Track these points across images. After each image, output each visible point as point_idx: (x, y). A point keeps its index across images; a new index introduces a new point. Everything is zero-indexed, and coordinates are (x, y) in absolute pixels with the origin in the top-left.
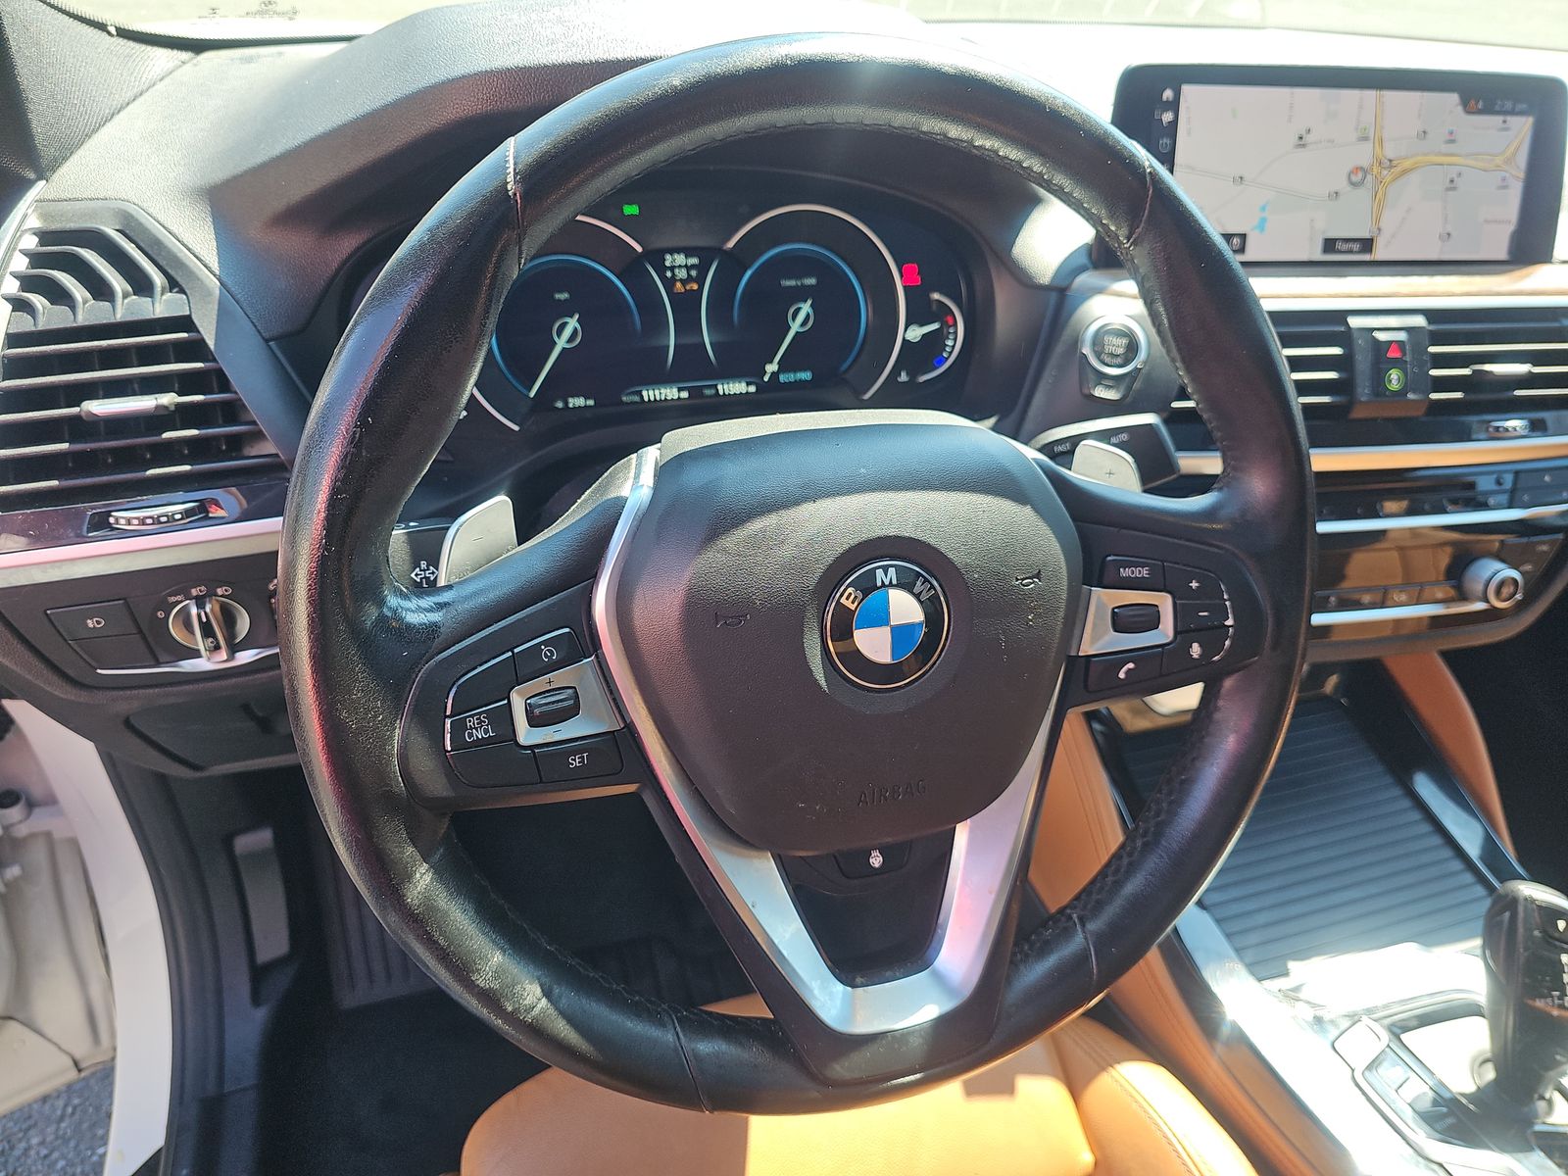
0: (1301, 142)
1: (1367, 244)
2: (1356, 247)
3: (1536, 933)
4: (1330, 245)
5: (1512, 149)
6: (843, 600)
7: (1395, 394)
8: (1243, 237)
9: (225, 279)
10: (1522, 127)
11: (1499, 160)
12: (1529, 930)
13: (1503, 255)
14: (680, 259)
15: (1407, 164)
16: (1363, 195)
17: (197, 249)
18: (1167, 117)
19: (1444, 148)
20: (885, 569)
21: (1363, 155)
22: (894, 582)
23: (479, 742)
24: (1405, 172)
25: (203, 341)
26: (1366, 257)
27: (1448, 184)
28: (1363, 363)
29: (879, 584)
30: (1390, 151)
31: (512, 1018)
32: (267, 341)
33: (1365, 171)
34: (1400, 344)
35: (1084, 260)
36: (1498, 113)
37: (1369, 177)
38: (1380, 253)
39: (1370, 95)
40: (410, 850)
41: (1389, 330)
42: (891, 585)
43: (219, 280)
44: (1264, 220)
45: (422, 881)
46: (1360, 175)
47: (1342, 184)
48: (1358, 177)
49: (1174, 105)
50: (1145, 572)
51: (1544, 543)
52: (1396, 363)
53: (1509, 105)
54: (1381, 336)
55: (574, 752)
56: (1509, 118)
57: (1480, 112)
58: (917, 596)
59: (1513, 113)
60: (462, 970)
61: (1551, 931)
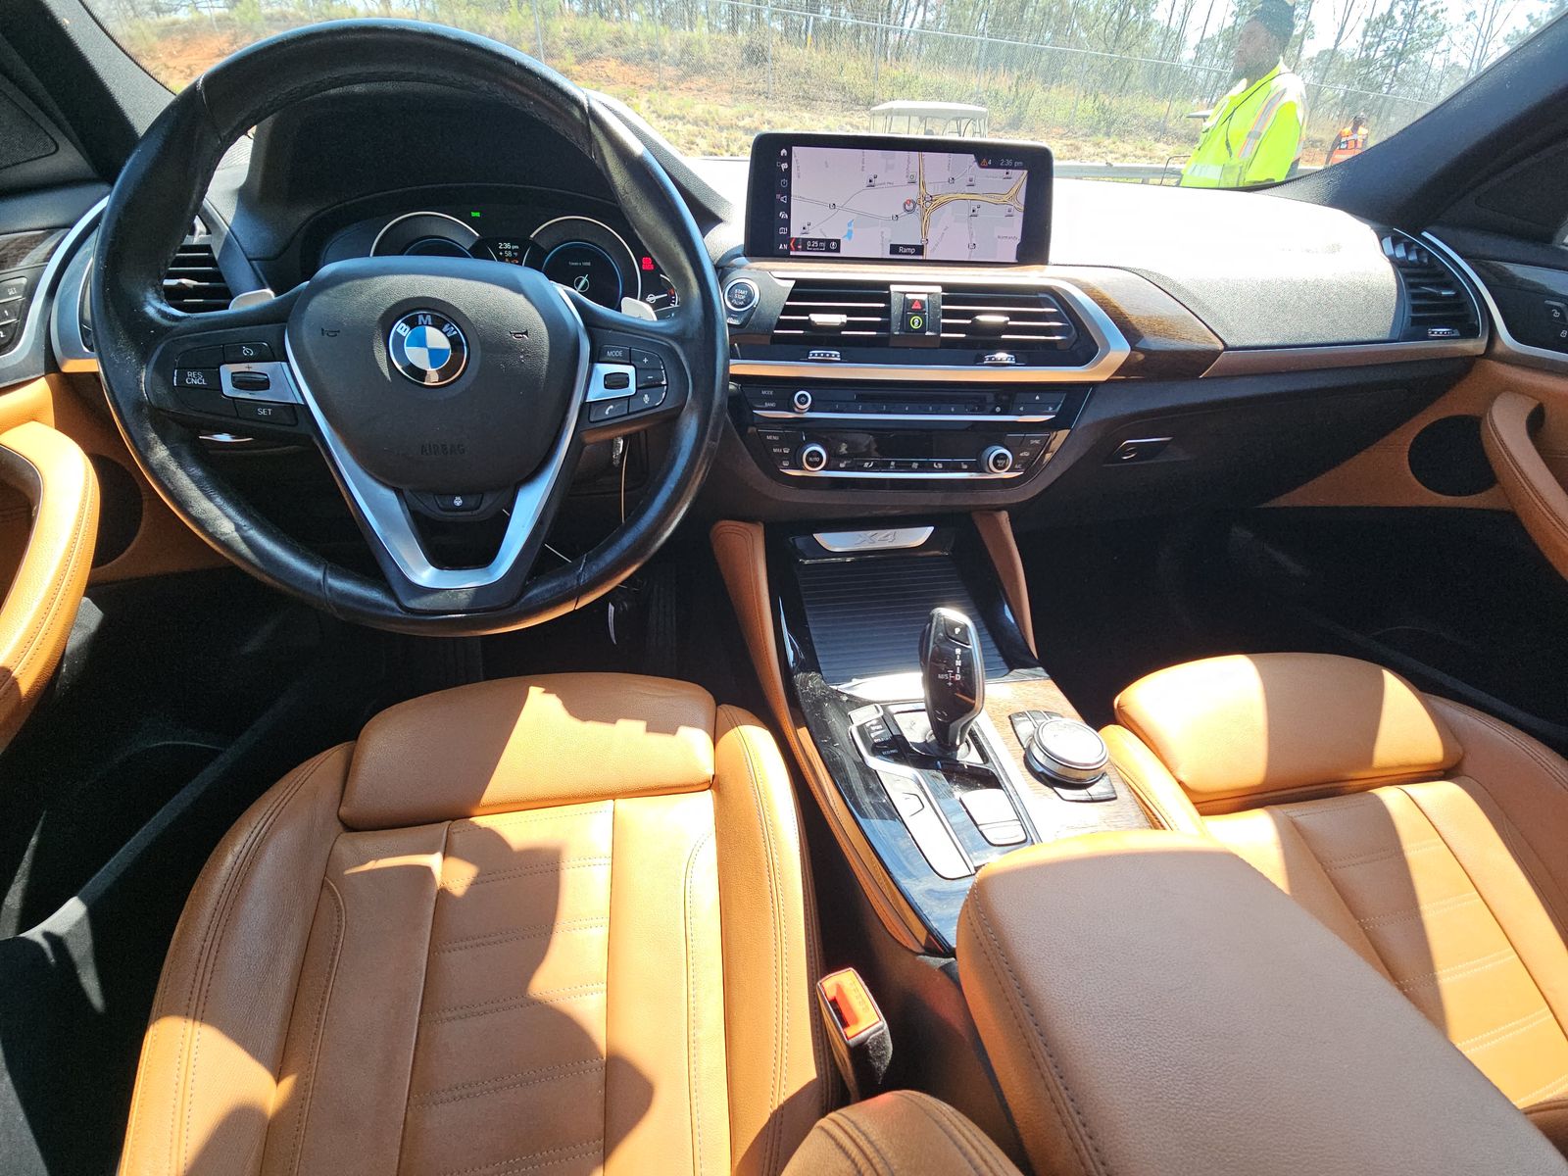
0: (871, 184)
1: (919, 250)
2: (912, 251)
3: (941, 635)
4: (894, 249)
5: (1015, 190)
6: (398, 330)
7: (916, 331)
8: (838, 242)
9: (234, 229)
10: (1020, 177)
11: (1005, 198)
12: (936, 633)
13: (1014, 260)
14: (508, 246)
15: (942, 199)
16: (914, 218)
17: (224, 215)
18: (784, 166)
19: (968, 189)
20: (425, 316)
21: (913, 193)
22: (430, 323)
23: (194, 387)
24: (942, 204)
25: (214, 258)
26: (920, 258)
27: (971, 213)
28: (896, 309)
29: (420, 323)
30: (930, 190)
31: (212, 536)
32: (249, 260)
33: (915, 204)
34: (922, 303)
35: (740, 252)
36: (1004, 167)
37: (918, 206)
38: (928, 255)
39: (915, 155)
40: (153, 435)
41: (919, 294)
42: (428, 325)
43: (230, 228)
44: (850, 232)
45: (161, 453)
46: (912, 206)
47: (900, 211)
48: (910, 207)
49: (788, 159)
50: (620, 353)
51: (1037, 438)
52: (918, 312)
53: (1009, 162)
54: (910, 297)
55: (262, 407)
56: (1010, 171)
57: (989, 167)
58: (445, 333)
59: (1012, 167)
60: (183, 504)
61: (950, 634)
